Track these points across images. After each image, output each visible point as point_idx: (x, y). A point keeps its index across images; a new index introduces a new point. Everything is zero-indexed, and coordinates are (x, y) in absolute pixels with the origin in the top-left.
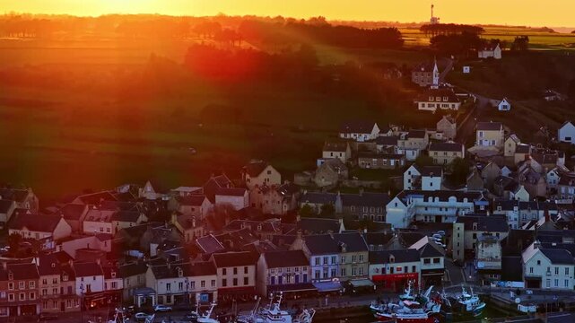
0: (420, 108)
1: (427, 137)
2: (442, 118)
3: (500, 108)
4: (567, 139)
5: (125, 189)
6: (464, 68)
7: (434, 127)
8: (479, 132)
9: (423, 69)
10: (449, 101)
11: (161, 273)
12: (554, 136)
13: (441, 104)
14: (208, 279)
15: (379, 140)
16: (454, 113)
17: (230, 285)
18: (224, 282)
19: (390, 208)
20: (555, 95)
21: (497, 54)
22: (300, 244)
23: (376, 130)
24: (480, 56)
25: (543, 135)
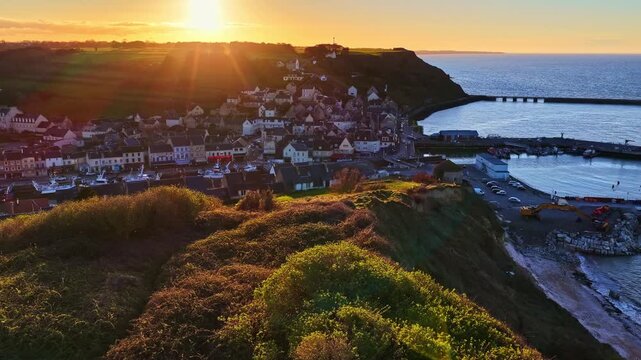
0: (284, 79)
5: (131, 117)
8: (305, 90)
11: (93, 157)
13: (294, 78)
14: (118, 159)
15: (257, 94)
16: (298, 82)
17: (130, 161)
18: (127, 160)
19: (245, 125)
22: (170, 142)
24: (325, 57)
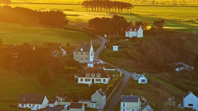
0: (79, 82)
1: (83, 107)
2: (95, 92)
3: (140, 82)
4: (190, 105)
6: (114, 47)
7: (89, 99)
8: (122, 104)
9: (82, 50)
10: (101, 77)
12: (179, 103)
13: (95, 79)
16: (104, 86)
20: (184, 66)
21: (140, 34)
23: (46, 101)
24: (127, 35)
25: (170, 104)
